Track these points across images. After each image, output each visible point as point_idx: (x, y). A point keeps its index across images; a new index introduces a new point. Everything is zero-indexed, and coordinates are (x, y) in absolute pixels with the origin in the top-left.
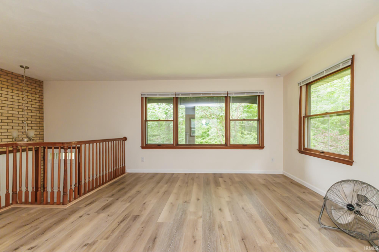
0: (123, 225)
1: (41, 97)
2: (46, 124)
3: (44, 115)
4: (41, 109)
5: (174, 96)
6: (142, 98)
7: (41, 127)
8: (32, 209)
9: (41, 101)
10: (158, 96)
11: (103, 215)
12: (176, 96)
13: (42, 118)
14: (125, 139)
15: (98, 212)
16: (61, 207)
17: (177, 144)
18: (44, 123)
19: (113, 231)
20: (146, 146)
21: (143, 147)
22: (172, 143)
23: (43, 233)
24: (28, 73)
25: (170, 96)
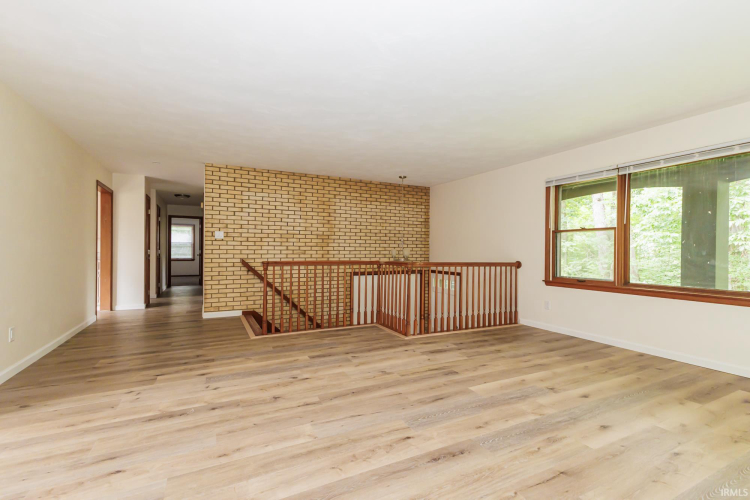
0: (429, 373)
1: (427, 206)
2: (432, 239)
3: (431, 230)
4: (426, 222)
5: (614, 174)
6: (548, 189)
7: (427, 245)
8: (383, 330)
9: (427, 213)
10: (577, 180)
11: (425, 357)
12: (620, 174)
13: (427, 234)
14: (518, 265)
15: (423, 353)
16: (403, 337)
17: (627, 282)
18: (430, 240)
19: (413, 373)
20: (554, 280)
21: (547, 282)
22: (611, 278)
23: (369, 351)
24: (406, 182)
25: (605, 176)
